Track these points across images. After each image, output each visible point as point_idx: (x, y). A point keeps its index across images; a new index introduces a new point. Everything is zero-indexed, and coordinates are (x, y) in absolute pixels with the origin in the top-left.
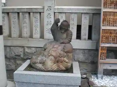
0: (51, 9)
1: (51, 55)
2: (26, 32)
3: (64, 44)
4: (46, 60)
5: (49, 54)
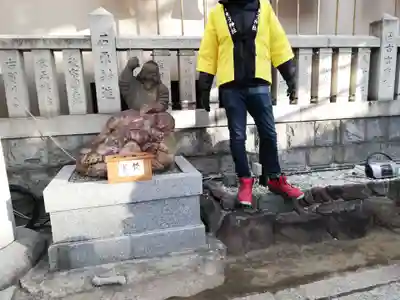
0: (107, 41)
1: (131, 139)
4: (118, 152)
5: (125, 139)
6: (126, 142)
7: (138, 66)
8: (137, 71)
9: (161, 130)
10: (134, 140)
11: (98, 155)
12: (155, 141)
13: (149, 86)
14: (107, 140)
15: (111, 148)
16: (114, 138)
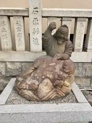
0: (38, 12)
2: (6, 43)
4: (38, 85)
5: (43, 77)
6: (43, 79)
7: (55, 28)
8: (54, 32)
9: (66, 73)
10: (49, 78)
12: (62, 79)
14: (32, 75)
15: (34, 81)
16: (36, 75)
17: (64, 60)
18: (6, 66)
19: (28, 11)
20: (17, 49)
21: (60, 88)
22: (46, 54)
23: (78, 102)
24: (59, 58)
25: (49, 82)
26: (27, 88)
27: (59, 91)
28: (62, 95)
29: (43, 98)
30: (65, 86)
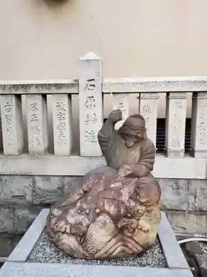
0: (94, 86)
2: (37, 141)
3: (136, 179)
4: (88, 227)
5: (98, 211)
7: (121, 119)
11: (67, 222)
13: (131, 144)
14: (78, 204)
15: (81, 218)
16: (85, 206)
17: (138, 177)
18: (34, 182)
19: (78, 84)
20: (55, 152)
21: (130, 235)
22: (106, 164)
23: (167, 266)
24: (129, 172)
25: (108, 221)
26: (68, 231)
27: (129, 240)
28: (135, 249)
29: (97, 252)
30: (141, 229)
